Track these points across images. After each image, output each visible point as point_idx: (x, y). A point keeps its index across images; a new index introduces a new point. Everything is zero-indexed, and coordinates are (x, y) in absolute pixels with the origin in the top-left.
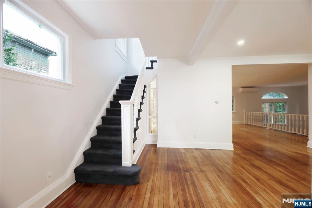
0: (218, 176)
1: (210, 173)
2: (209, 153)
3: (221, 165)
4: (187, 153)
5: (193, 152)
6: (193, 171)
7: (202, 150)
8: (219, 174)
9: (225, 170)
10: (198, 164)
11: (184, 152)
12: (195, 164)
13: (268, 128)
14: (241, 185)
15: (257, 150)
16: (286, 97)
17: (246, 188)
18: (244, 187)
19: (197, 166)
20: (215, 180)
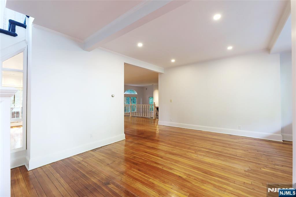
0: (139, 170)
1: (131, 171)
2: (110, 150)
3: (131, 158)
4: (87, 159)
5: (93, 155)
6: (114, 178)
7: (100, 149)
8: (137, 167)
9: (138, 160)
10: (112, 168)
11: (82, 159)
12: (108, 169)
13: (130, 116)
14: (159, 168)
15: (140, 134)
16: (136, 94)
17: (163, 169)
18: (162, 168)
19: (112, 170)
20: (141, 176)
